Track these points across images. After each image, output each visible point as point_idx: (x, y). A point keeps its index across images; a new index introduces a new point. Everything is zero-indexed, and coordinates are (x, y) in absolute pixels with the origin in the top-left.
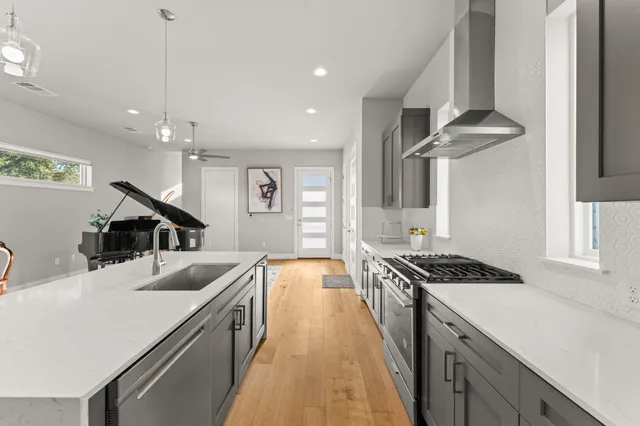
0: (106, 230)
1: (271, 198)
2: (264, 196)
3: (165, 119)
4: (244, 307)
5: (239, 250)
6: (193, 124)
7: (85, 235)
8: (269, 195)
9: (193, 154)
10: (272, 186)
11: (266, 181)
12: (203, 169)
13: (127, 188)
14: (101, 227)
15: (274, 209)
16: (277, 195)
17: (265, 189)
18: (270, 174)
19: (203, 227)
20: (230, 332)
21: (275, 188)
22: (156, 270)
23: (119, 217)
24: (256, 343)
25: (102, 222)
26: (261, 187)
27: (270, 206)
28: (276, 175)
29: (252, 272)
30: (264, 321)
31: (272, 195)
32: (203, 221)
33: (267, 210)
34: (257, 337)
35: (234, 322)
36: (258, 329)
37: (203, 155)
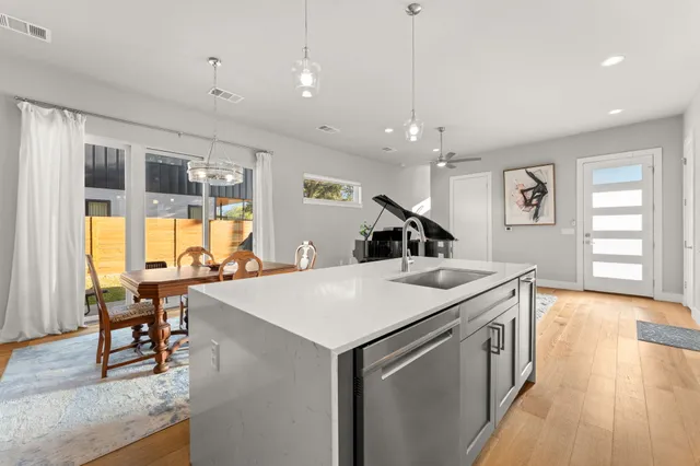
0: (370, 239)
1: (538, 205)
2: (527, 203)
3: (413, 117)
4: (503, 326)
5: (494, 260)
6: (441, 130)
7: (357, 242)
8: (534, 201)
9: (441, 161)
10: (541, 190)
11: (531, 183)
12: (452, 179)
13: (383, 200)
14: (366, 235)
15: (542, 220)
16: (548, 201)
17: (529, 195)
18: (537, 175)
19: (452, 238)
20: (484, 353)
21: (544, 192)
22: (405, 267)
23: (379, 228)
24: (520, 383)
25: (368, 232)
26: (523, 192)
27: (536, 216)
28: (546, 175)
29: (514, 285)
30: (531, 357)
31: (539, 201)
32: (451, 232)
33: (532, 222)
34: (522, 376)
35: (489, 340)
36: (522, 364)
37: (452, 160)
